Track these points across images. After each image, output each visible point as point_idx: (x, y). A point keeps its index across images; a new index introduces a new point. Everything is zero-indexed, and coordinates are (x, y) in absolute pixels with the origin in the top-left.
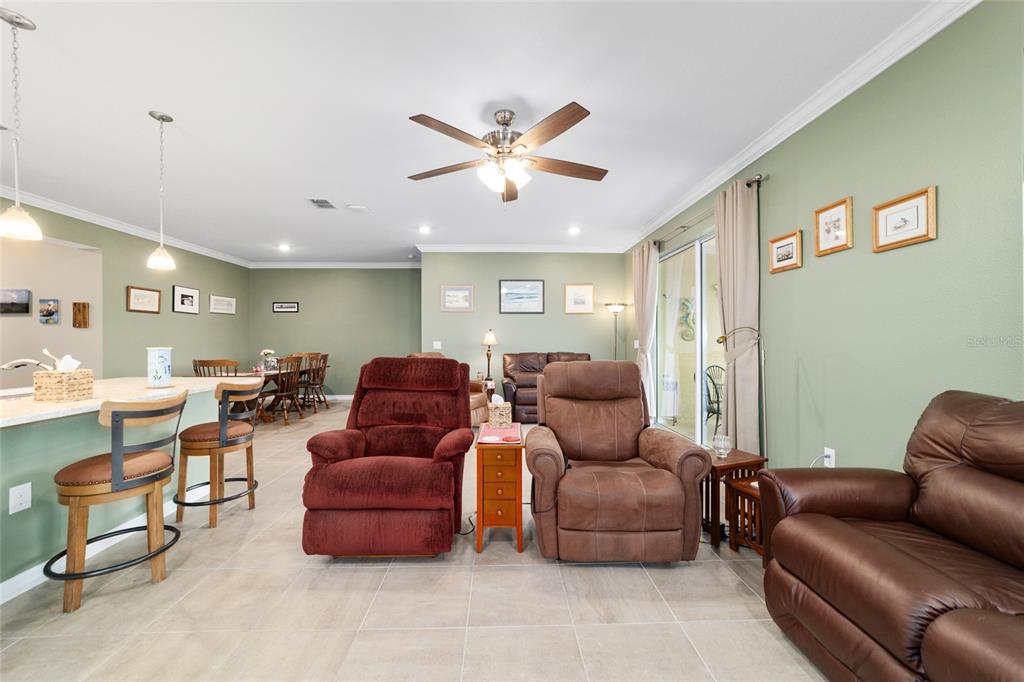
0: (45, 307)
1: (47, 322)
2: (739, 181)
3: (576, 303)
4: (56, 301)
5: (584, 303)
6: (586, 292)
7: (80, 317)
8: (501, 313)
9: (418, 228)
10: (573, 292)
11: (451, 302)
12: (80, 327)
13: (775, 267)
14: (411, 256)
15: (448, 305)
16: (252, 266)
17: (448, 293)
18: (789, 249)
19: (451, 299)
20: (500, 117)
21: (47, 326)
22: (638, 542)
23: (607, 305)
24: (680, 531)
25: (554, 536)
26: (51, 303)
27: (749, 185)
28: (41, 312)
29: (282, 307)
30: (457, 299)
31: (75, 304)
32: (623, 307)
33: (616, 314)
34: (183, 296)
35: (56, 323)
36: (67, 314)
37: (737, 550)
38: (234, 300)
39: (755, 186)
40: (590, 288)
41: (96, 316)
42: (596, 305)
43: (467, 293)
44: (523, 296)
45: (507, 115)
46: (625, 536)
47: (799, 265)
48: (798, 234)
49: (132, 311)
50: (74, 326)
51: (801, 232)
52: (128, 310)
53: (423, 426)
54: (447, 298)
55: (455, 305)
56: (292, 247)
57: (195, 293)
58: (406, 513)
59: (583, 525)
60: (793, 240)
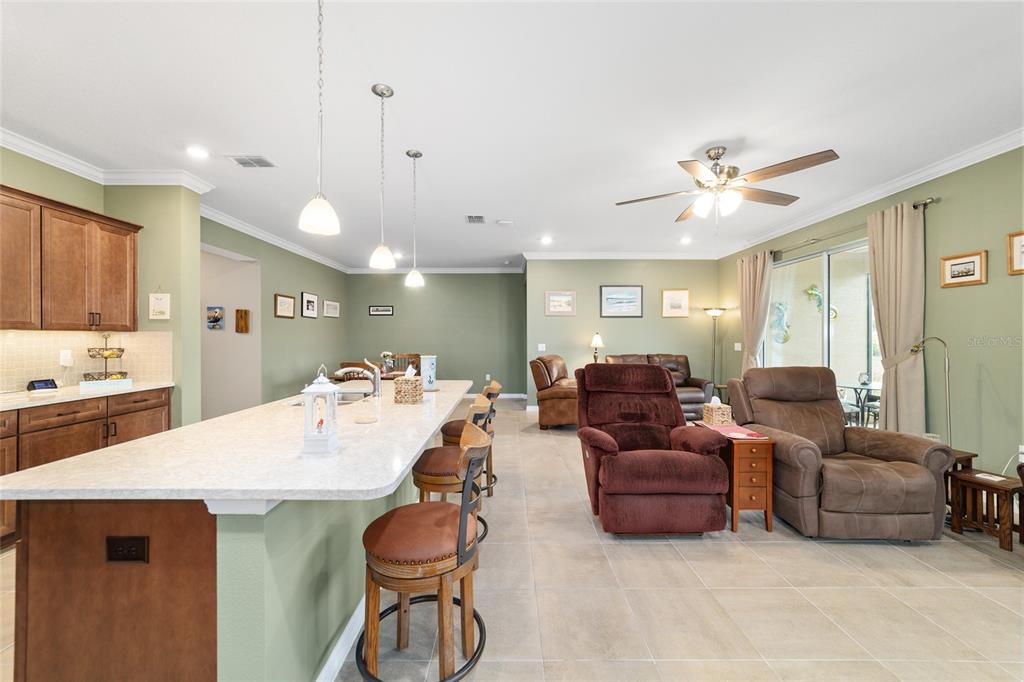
0: (212, 314)
1: (213, 327)
2: (905, 204)
3: (673, 307)
4: (221, 308)
5: (680, 307)
6: (683, 297)
7: (242, 323)
8: (601, 316)
9: (539, 239)
10: (669, 297)
11: (555, 306)
12: (242, 332)
13: (948, 282)
14: (507, 263)
15: (552, 309)
16: (350, 271)
17: (551, 298)
18: (971, 266)
19: (556, 303)
20: (712, 153)
21: (214, 332)
22: (893, 523)
23: (706, 309)
24: (931, 516)
25: (816, 517)
26: (217, 310)
27: (915, 207)
28: (209, 318)
29: (377, 310)
30: (560, 303)
31: (238, 311)
32: (722, 311)
33: (714, 318)
34: (308, 302)
35: (221, 328)
36: (230, 320)
37: (961, 533)
38: (338, 304)
39: (921, 208)
40: (687, 292)
41: (255, 322)
42: (691, 309)
43: (570, 298)
44: (622, 301)
45: (721, 151)
46: (881, 518)
47: (984, 281)
48: (984, 254)
49: (279, 317)
50: (237, 331)
51: (987, 252)
52: (276, 316)
53: (646, 424)
54: (552, 303)
55: (559, 309)
56: (404, 255)
57: (314, 298)
58: (689, 498)
59: (847, 508)
60: (976, 259)
